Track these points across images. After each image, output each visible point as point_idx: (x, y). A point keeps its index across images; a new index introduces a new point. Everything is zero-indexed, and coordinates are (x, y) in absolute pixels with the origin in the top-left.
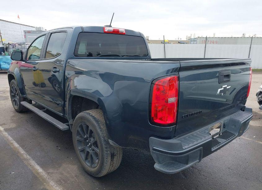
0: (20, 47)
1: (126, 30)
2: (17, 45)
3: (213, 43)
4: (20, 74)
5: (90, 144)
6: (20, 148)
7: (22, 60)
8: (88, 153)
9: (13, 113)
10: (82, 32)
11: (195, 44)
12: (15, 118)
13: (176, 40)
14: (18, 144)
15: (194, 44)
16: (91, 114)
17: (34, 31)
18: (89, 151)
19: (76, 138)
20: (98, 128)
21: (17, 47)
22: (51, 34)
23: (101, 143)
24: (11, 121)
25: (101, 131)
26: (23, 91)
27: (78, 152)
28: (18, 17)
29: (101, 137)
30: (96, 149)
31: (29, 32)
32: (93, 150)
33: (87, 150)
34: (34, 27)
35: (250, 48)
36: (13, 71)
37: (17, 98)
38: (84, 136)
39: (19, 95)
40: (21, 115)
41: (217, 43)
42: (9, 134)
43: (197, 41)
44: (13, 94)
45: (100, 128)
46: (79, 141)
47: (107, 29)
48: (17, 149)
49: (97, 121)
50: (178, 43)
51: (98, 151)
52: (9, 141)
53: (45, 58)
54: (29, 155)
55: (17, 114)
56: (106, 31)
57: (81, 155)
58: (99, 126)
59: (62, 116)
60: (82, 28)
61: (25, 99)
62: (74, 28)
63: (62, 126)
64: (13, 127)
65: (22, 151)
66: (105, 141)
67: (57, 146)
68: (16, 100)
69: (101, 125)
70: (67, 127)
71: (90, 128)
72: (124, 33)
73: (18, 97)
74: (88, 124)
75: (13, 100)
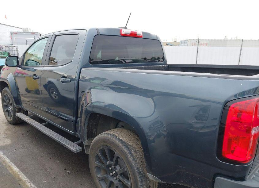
0: (7, 49)
1: (143, 33)
2: (4, 47)
3: (203, 45)
4: (14, 81)
5: (114, 172)
6: (21, 173)
7: (18, 66)
8: (112, 183)
9: (6, 125)
10: (98, 35)
11: (186, 46)
12: (9, 132)
13: (164, 42)
14: (17, 167)
15: (184, 46)
16: (118, 137)
17: (21, 32)
18: (113, 181)
19: (93, 163)
20: (129, 156)
21: (4, 49)
22: (56, 36)
23: (134, 174)
24: (5, 136)
25: (134, 159)
26: (18, 101)
27: (97, 181)
28: (6, 17)
29: (135, 168)
30: (125, 181)
31: (16, 33)
32: (120, 181)
33: (110, 180)
34: (21, 28)
35: (241, 50)
36: (5, 78)
37: (10, 108)
38: (107, 162)
39: (14, 105)
40: (15, 128)
41: (206, 45)
42: (4, 154)
43: (188, 43)
44: (6, 104)
45: (132, 156)
46: (98, 168)
47: (124, 32)
48: (17, 175)
49: (127, 147)
50: (166, 45)
51: (129, 184)
52: (6, 163)
53: (49, 65)
54: (34, 183)
55: (11, 126)
56: (123, 33)
57: (101, 185)
58: (130, 153)
59: (72, 134)
60: (97, 30)
61: (20, 110)
62: (88, 30)
63: (73, 147)
64: (8, 144)
65: (24, 178)
66: (140, 173)
67: (66, 169)
68: (9, 111)
69: (132, 151)
70: (80, 148)
71: (117, 154)
72: (142, 37)
73: (12, 107)
74: (113, 149)
75: (5, 110)
